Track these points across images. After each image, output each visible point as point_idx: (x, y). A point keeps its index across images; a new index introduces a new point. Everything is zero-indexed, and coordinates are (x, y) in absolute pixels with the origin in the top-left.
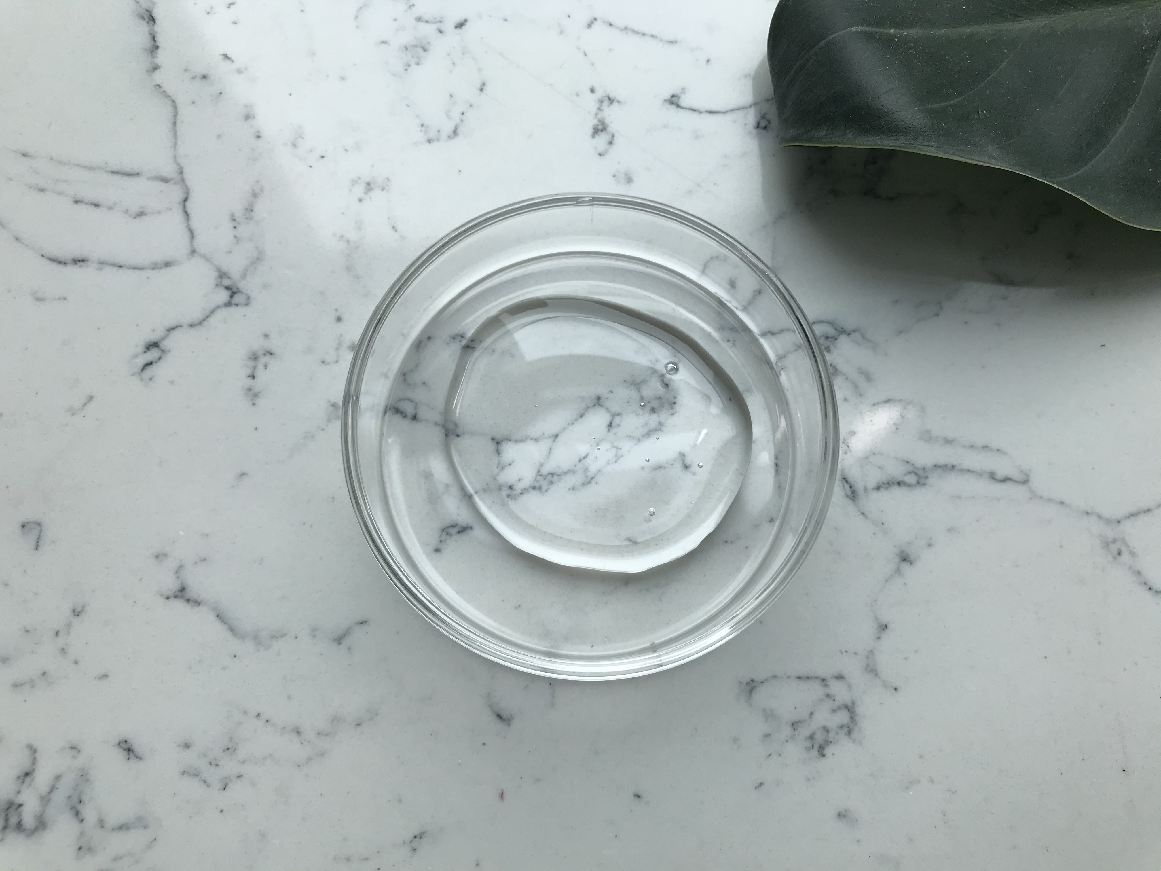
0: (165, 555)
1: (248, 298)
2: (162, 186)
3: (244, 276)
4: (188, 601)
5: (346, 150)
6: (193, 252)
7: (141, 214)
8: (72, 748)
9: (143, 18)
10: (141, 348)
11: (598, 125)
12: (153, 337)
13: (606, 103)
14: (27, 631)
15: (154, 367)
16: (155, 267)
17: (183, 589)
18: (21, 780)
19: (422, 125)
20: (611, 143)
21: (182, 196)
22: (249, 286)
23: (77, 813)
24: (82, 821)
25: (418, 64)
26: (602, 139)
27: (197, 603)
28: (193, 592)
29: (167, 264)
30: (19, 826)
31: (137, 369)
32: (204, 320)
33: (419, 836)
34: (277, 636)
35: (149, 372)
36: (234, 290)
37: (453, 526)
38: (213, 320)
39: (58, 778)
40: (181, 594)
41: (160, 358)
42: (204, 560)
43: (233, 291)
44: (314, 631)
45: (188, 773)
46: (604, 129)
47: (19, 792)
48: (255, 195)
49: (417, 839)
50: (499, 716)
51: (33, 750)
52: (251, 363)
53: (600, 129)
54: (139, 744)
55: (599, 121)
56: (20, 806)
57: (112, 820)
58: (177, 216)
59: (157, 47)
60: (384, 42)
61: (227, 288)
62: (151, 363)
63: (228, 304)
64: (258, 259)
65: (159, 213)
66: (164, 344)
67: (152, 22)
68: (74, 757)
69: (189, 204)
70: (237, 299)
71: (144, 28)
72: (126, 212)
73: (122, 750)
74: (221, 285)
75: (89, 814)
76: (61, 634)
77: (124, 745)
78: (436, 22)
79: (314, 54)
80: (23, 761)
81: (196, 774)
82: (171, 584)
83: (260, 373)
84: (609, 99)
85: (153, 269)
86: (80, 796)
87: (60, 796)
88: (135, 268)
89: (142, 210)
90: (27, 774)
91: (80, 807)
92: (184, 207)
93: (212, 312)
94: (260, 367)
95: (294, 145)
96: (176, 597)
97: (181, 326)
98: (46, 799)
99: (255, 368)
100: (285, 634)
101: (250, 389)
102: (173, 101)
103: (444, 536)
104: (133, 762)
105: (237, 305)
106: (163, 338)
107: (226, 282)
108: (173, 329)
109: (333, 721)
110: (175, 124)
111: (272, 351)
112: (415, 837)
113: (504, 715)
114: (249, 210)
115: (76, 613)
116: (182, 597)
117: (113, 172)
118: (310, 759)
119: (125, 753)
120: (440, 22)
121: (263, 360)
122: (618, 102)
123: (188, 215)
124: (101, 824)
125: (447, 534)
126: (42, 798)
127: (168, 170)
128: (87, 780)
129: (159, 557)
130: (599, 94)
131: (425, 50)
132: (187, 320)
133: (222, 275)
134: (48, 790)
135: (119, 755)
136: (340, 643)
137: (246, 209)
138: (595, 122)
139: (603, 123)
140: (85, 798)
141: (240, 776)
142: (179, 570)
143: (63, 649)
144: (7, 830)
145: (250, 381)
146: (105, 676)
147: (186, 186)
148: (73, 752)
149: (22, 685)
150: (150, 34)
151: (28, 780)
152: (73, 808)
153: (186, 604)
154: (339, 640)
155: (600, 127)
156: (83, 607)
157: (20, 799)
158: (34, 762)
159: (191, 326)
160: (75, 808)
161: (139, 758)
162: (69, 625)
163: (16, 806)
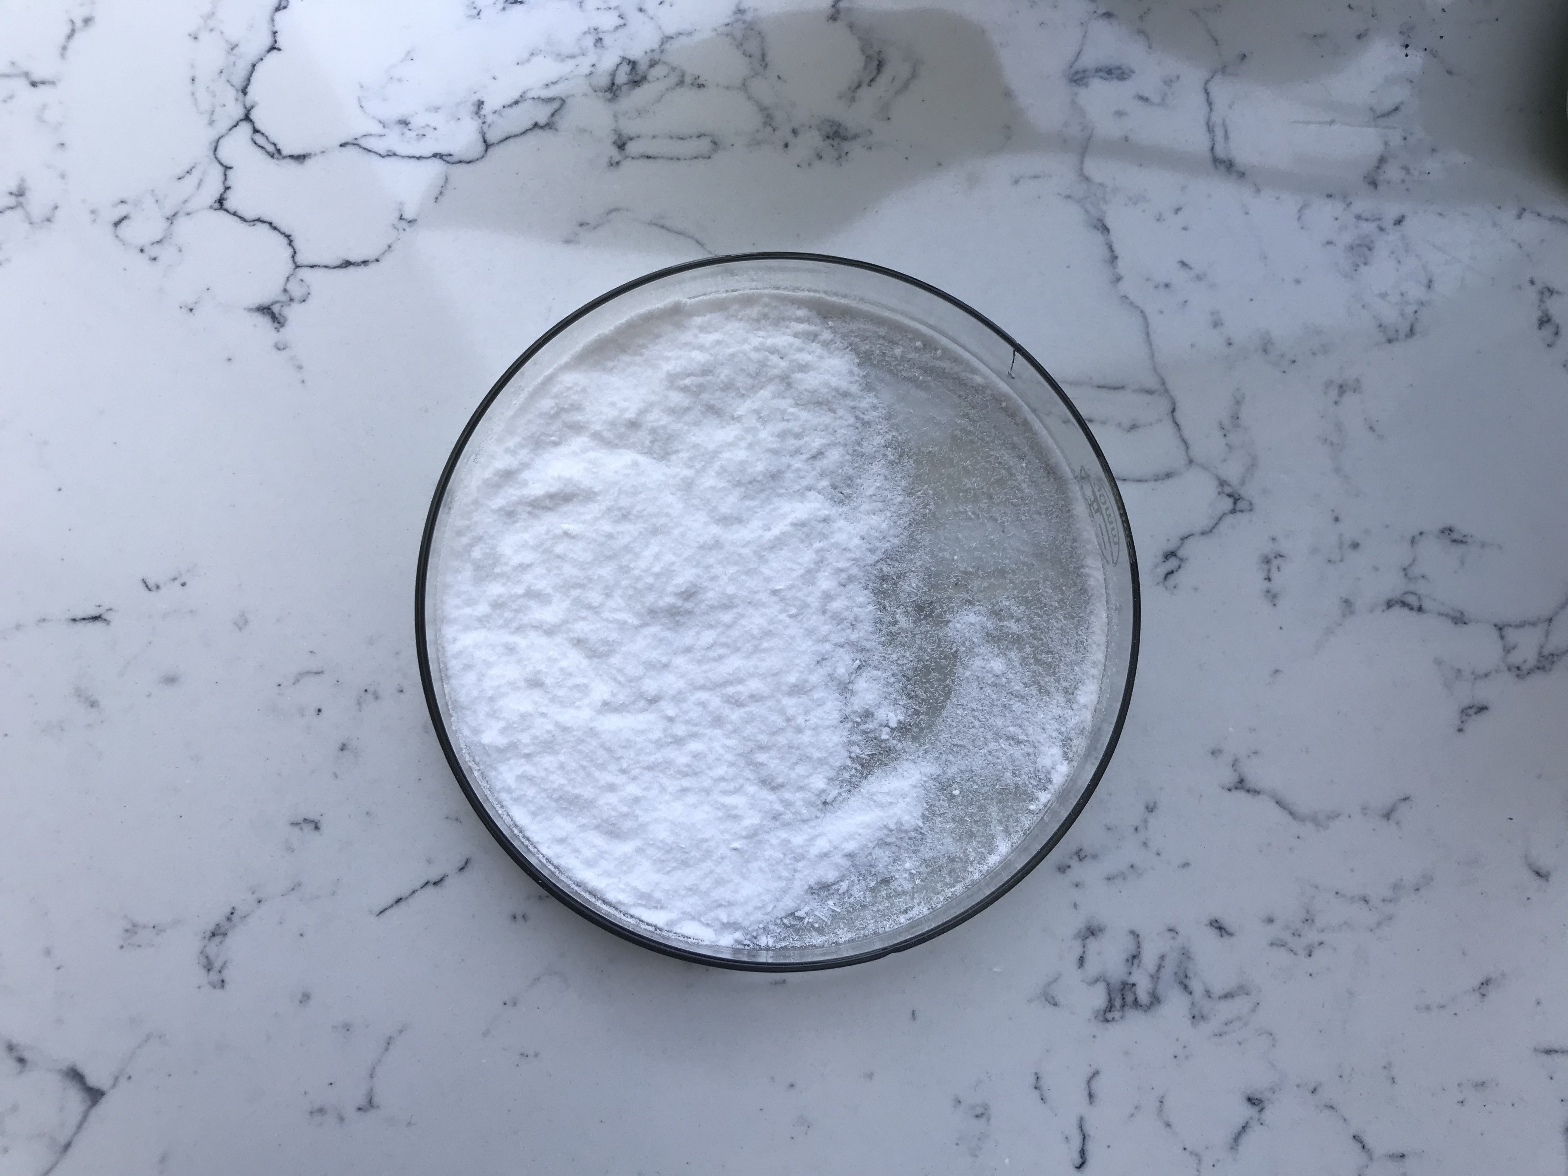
0: (1220, 751)
1: (1251, 504)
2: (1147, 398)
3: (1243, 483)
4: (1248, 791)
5: (1314, 354)
6: (1191, 462)
7: (1134, 427)
8: (1170, 930)
9: (1095, 227)
10: (1160, 559)
11: (1543, 317)
12: (1171, 547)
13: (1547, 294)
14: (1109, 829)
15: (1176, 575)
16: (1157, 478)
17: (1241, 781)
18: (1130, 962)
19: (1380, 326)
20: (1557, 334)
21: (1169, 408)
22: (1249, 491)
23: (1186, 987)
24: (1191, 993)
25: (1365, 264)
26: (1548, 331)
27: (1256, 792)
28: (1251, 782)
29: (1168, 475)
30: (1136, 1003)
31: (1161, 578)
32: (1214, 527)
33: (1486, 983)
34: (1333, 816)
35: (1172, 580)
36: (1237, 496)
37: (1470, 708)
38: (1223, 526)
39: (1162, 957)
40: (1239, 785)
41: (1179, 567)
42: (1256, 753)
43: (1236, 498)
44: (1364, 810)
45: (1277, 945)
46: (1549, 320)
47: (1130, 973)
48: (1238, 403)
49: (1485, 985)
50: (1538, 873)
51: (1135, 935)
52: (1265, 567)
53: (1545, 321)
54: (1228, 922)
55: (1542, 312)
56: (1134, 985)
57: (1218, 990)
58: (1168, 428)
59: (1116, 257)
60: (1330, 243)
61: (1229, 495)
62: (1172, 572)
63: (1233, 511)
64: (1252, 466)
65: (1151, 424)
66: (1180, 553)
67: (1106, 232)
68: (1173, 938)
69: (1178, 414)
70: (1241, 505)
71: (1099, 238)
72: (1119, 425)
73: (1214, 929)
74: (1223, 493)
75: (1196, 986)
76: (1139, 829)
77: (1216, 925)
78: (1376, 220)
79: (1266, 258)
80: (1127, 945)
81: (1283, 945)
82: (1230, 778)
83: (1274, 574)
84: (1549, 290)
85: (1156, 480)
86: (1185, 972)
87: (1167, 974)
88: (1139, 481)
89: (1133, 423)
90: (1134, 957)
91: (1187, 981)
92: (1173, 417)
93: (1220, 519)
94: (1274, 570)
95: (1265, 351)
96: (1236, 788)
97: (1192, 535)
98: (1155, 978)
99: (1269, 571)
100: (1339, 815)
101: (1268, 591)
102: (1142, 312)
103: (1464, 718)
104: (1226, 937)
105: (1242, 511)
106: (1179, 548)
107: (1228, 490)
108: (1187, 538)
109: (1394, 889)
110: (1148, 334)
111: (1282, 554)
112: (1482, 984)
113: (1541, 871)
114: (1236, 417)
115: (1150, 809)
116: (1242, 788)
117: (1099, 387)
118: (1379, 924)
119: (1218, 931)
120: (1379, 219)
121: (1275, 563)
122: (1558, 293)
123: (1178, 425)
124: (1208, 994)
125: (1467, 715)
126: (1152, 976)
127: (1151, 382)
128: (1189, 958)
129: (1215, 753)
130: (1539, 285)
131: (1370, 249)
132: (1197, 529)
133: (1222, 483)
134: (1156, 968)
135: (1213, 933)
136: (1388, 819)
137: (1232, 417)
138: (1540, 314)
139: (1547, 315)
140: (1190, 974)
141: (1321, 943)
142: (1235, 764)
143: (1145, 843)
144: (1126, 1008)
145: (1266, 584)
146: (1186, 865)
147: (1171, 397)
148: (1173, 934)
149: (1114, 878)
150: (1107, 244)
151: (1136, 961)
152: (1181, 983)
153: (1246, 794)
154: (1387, 816)
155: (1545, 319)
156: (1155, 803)
157: (1132, 979)
158: (1139, 946)
159: (1203, 533)
160: (1183, 983)
161: (1230, 934)
162: (1145, 821)
163: (1130, 986)
